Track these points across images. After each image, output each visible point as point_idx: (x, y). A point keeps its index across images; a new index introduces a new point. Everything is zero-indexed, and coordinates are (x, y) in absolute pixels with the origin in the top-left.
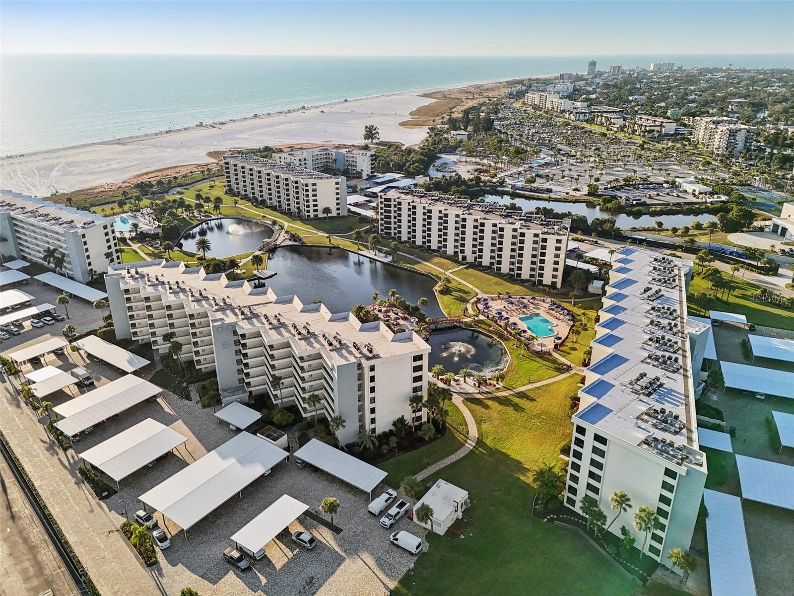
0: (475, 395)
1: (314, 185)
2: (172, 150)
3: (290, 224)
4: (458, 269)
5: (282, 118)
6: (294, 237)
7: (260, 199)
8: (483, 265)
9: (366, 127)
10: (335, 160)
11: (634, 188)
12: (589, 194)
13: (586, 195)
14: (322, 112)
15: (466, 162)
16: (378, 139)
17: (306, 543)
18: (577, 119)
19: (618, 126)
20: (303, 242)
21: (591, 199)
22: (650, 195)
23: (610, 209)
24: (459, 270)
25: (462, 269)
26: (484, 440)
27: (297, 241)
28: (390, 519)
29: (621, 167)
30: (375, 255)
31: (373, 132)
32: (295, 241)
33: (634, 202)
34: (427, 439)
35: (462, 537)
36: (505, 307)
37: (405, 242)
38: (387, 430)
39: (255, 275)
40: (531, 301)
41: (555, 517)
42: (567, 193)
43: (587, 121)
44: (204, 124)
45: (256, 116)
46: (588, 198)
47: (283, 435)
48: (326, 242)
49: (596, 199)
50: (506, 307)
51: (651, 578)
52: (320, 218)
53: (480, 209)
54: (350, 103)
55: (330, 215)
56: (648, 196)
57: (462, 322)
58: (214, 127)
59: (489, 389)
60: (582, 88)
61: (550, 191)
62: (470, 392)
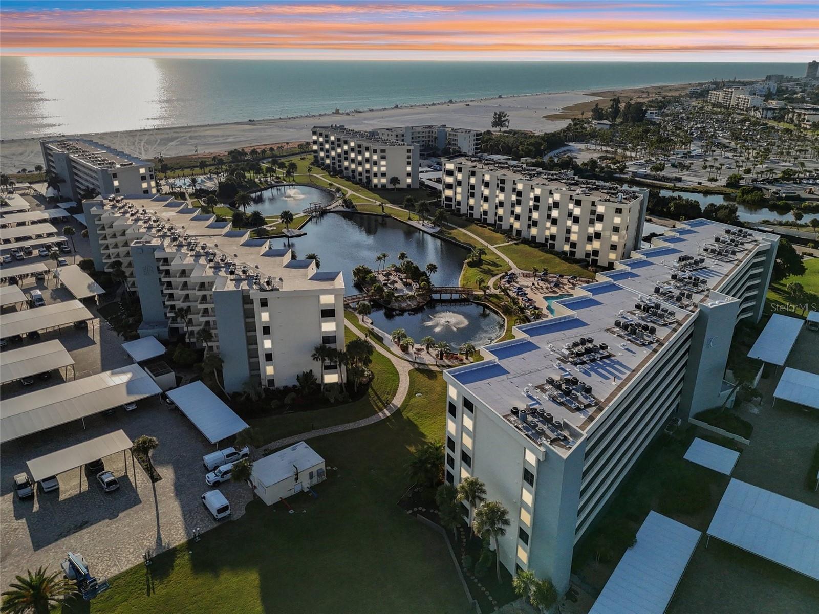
0: (430, 367)
1: (383, 151)
2: (294, 130)
3: (353, 193)
4: (507, 244)
5: (425, 109)
6: (347, 203)
7: (338, 169)
8: (537, 241)
9: (495, 114)
10: (436, 138)
11: (794, 183)
12: (728, 185)
13: (724, 186)
14: (467, 105)
15: (595, 150)
16: (507, 127)
17: (104, 483)
18: (764, 116)
19: (810, 123)
20: (356, 210)
21: (728, 190)
22: (811, 190)
23: (748, 201)
24: (506, 246)
25: (512, 244)
26: (403, 414)
27: (349, 208)
28: (217, 476)
29: (790, 162)
30: (423, 225)
31: (503, 119)
32: (347, 207)
33: (784, 195)
34: (332, 400)
35: (291, 512)
36: (533, 284)
37: (464, 215)
38: (290, 385)
39: (283, 233)
40: (572, 281)
41: (424, 510)
42: (700, 183)
43: (774, 118)
44: (340, 112)
45: (397, 107)
46: (725, 189)
47: (171, 372)
48: (379, 211)
49: (734, 191)
50: (536, 284)
51: (501, 610)
52: (388, 189)
53: (546, 177)
54: (504, 100)
55: (397, 186)
56: (808, 190)
57: (472, 295)
58: (349, 115)
59: (452, 362)
60: (790, 89)
61: (679, 180)
62: (428, 362)
